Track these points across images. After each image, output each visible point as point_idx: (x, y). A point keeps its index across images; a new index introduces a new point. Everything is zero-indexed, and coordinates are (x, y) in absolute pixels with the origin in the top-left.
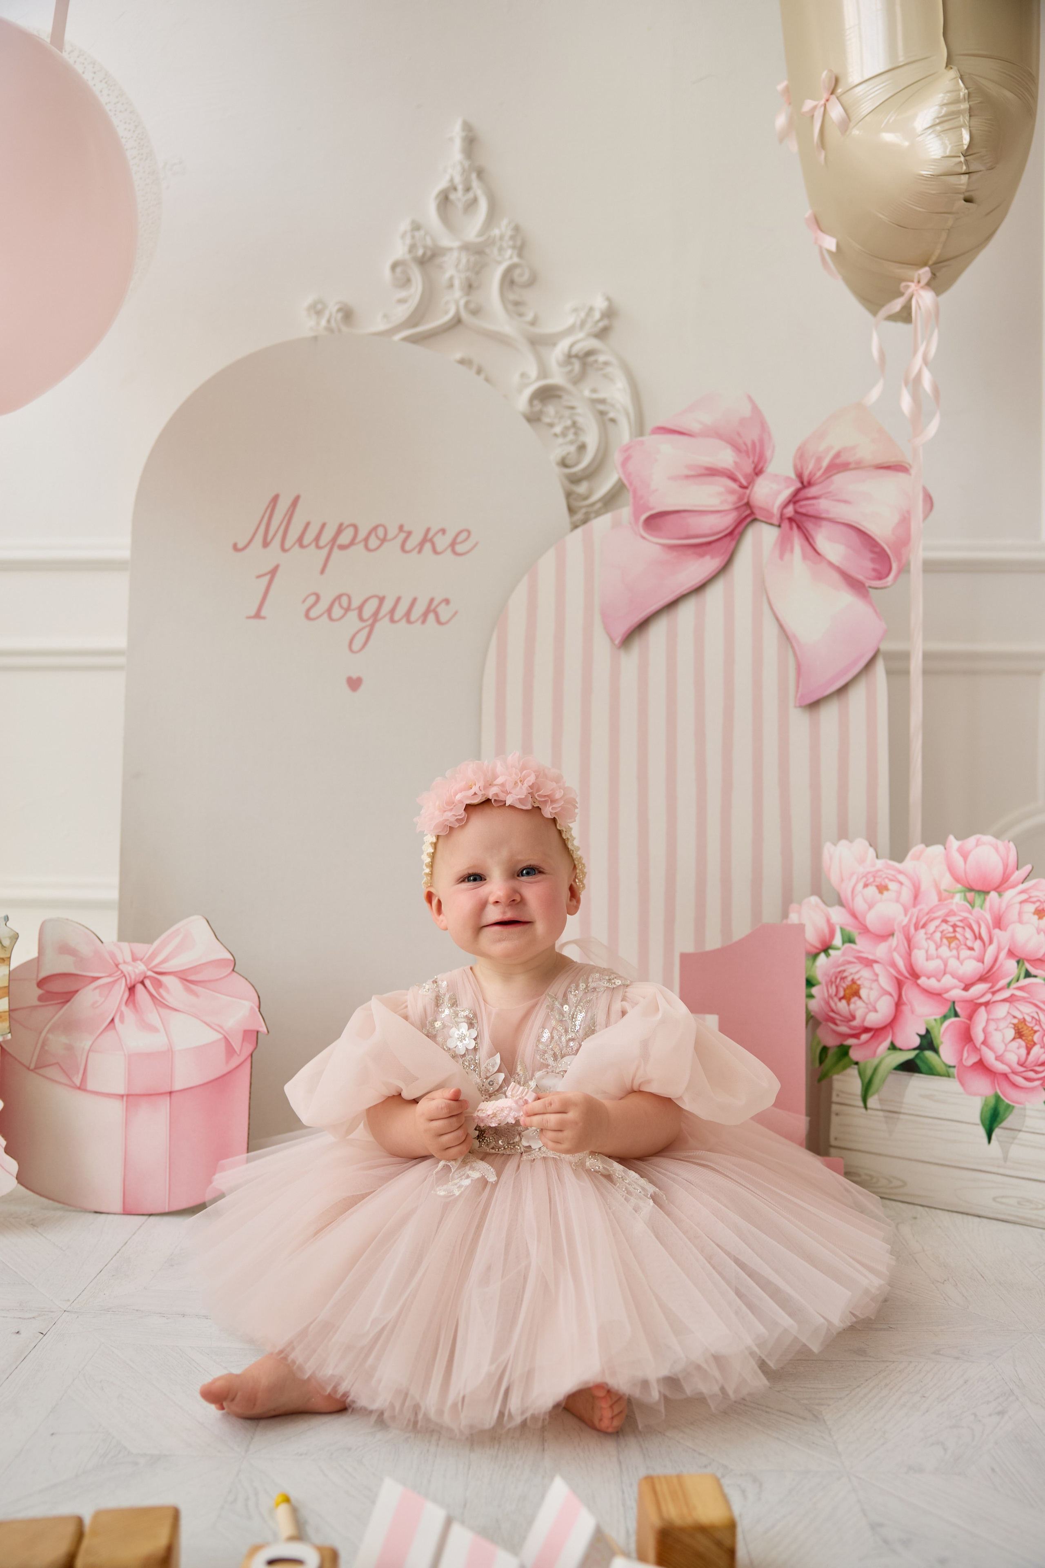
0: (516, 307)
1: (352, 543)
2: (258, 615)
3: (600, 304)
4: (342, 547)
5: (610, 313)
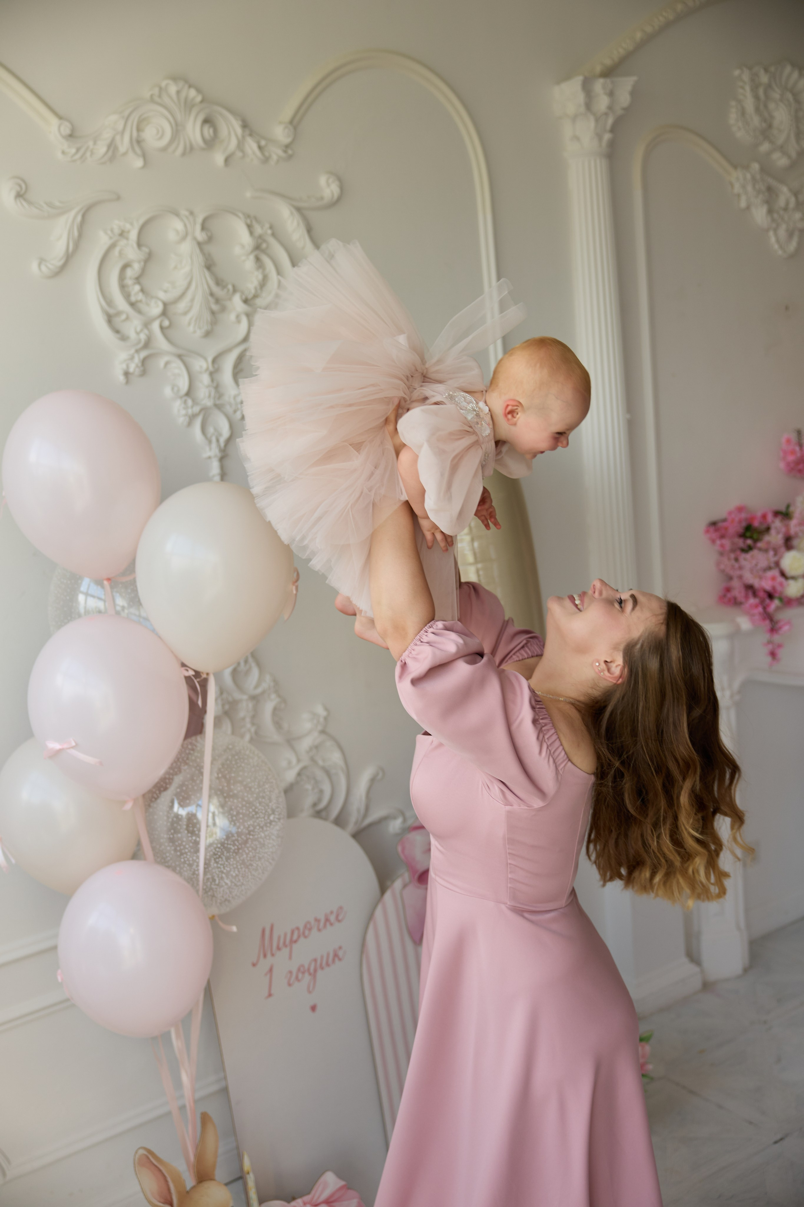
0: (280, 725)
1: (299, 937)
2: (270, 995)
3: (322, 713)
4: (296, 942)
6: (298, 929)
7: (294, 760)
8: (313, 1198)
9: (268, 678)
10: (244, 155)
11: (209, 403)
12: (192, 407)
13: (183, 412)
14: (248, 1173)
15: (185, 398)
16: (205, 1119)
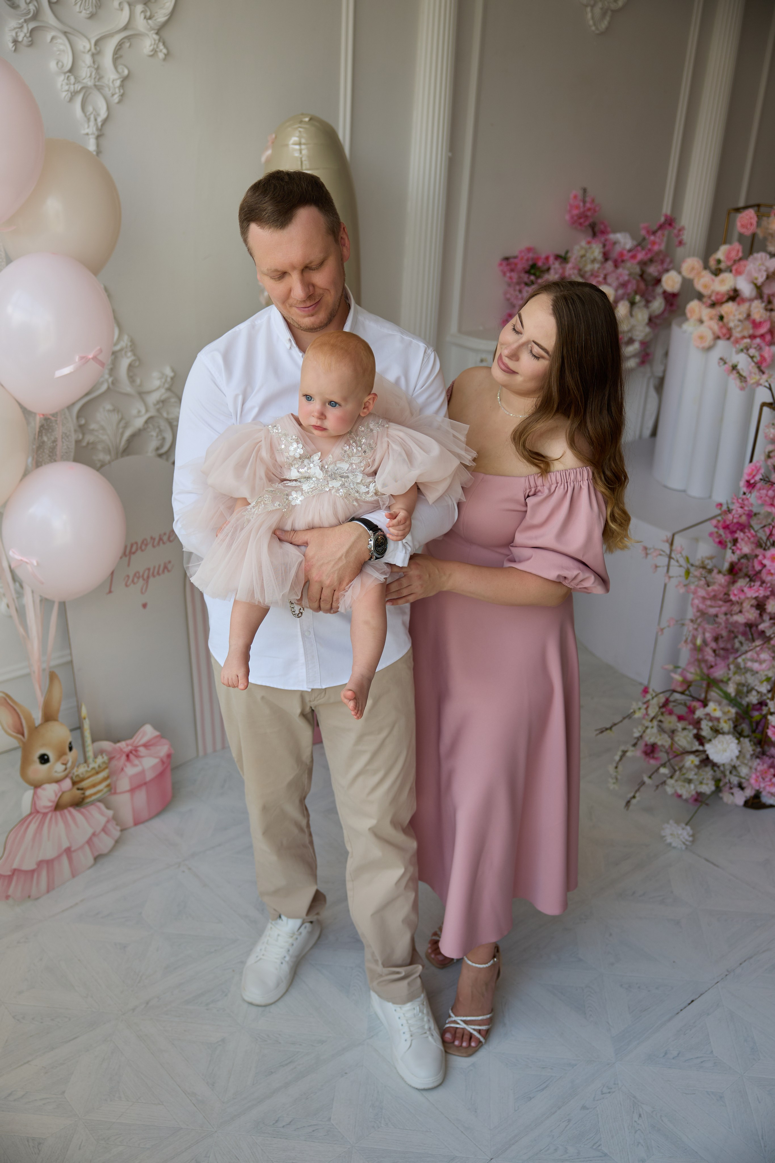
0: (133, 379)
2: (110, 592)
3: (170, 373)
4: (134, 553)
6: (136, 543)
7: (143, 410)
8: (134, 742)
9: (126, 338)
11: (90, 83)
12: (74, 84)
13: (66, 88)
14: (85, 718)
15: (68, 74)
16: (52, 676)
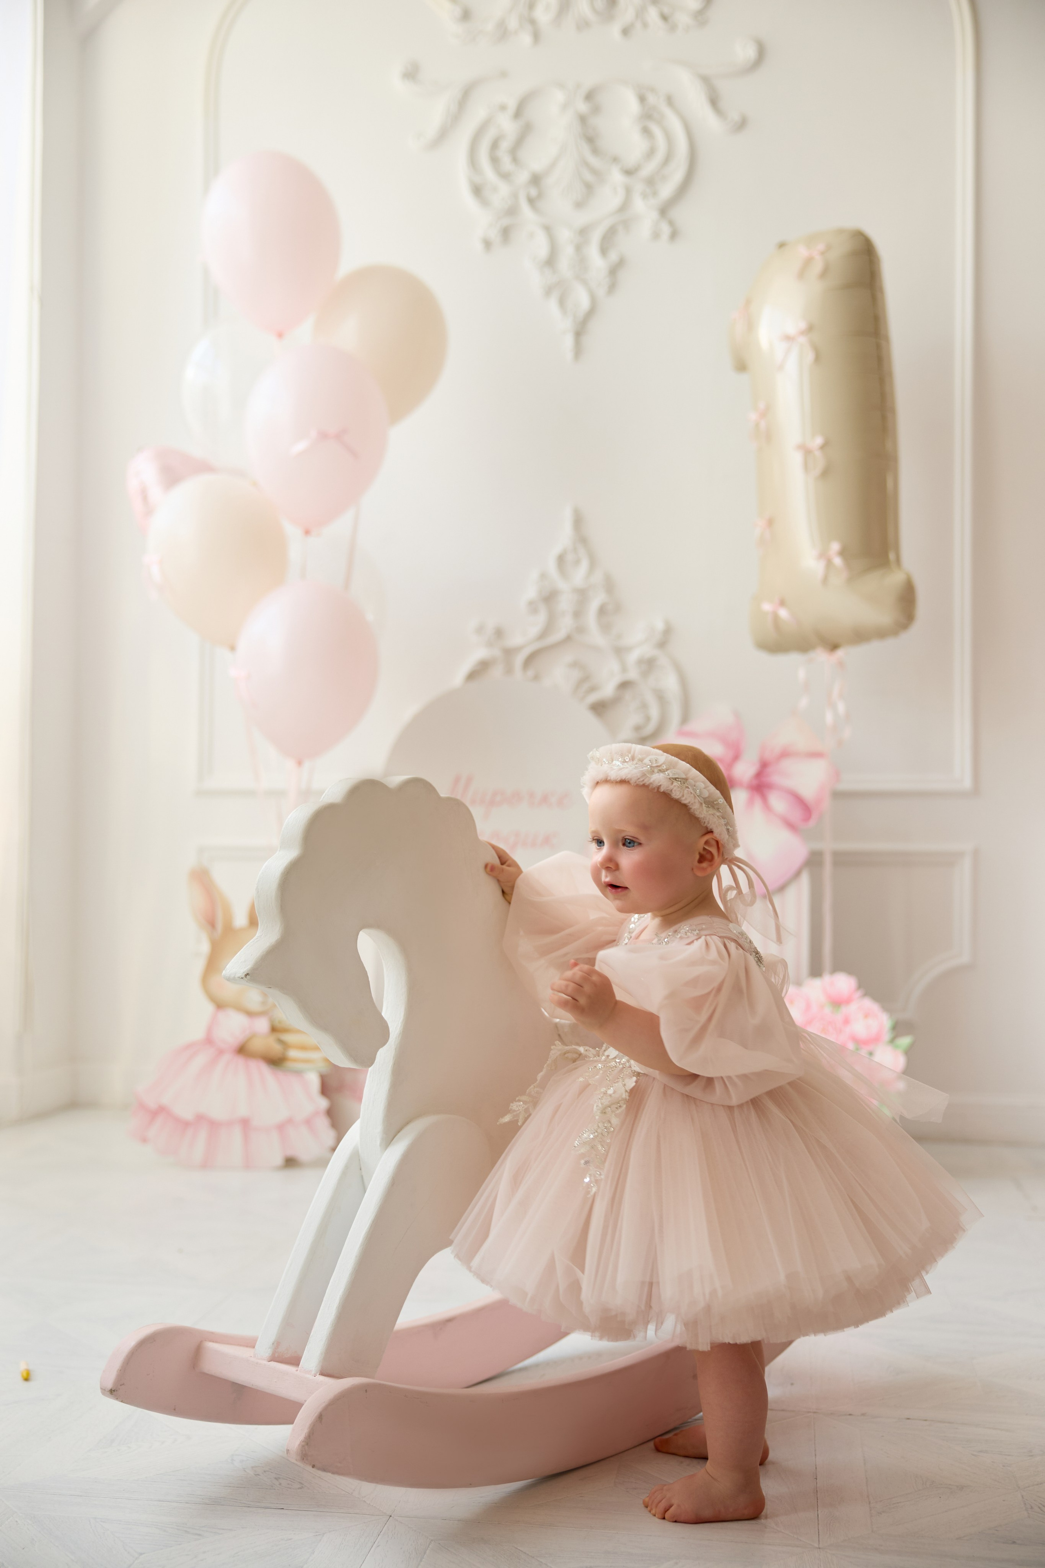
0: (605, 628)
1: (502, 802)
3: (660, 626)
4: (497, 805)
5: (668, 631)
6: (503, 793)
7: (618, 670)
9: (599, 573)
10: (645, 25)
11: (570, 275)
12: (551, 278)
13: (541, 283)
15: (545, 267)
